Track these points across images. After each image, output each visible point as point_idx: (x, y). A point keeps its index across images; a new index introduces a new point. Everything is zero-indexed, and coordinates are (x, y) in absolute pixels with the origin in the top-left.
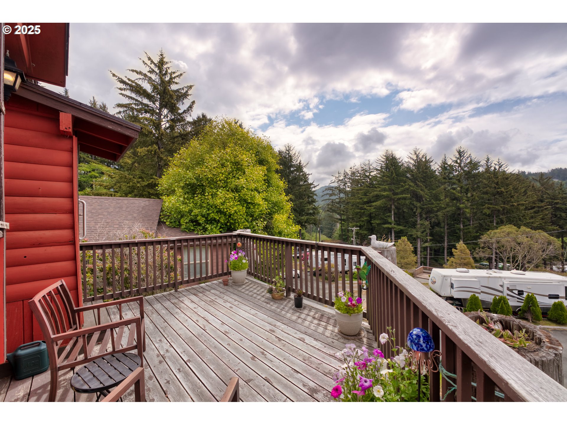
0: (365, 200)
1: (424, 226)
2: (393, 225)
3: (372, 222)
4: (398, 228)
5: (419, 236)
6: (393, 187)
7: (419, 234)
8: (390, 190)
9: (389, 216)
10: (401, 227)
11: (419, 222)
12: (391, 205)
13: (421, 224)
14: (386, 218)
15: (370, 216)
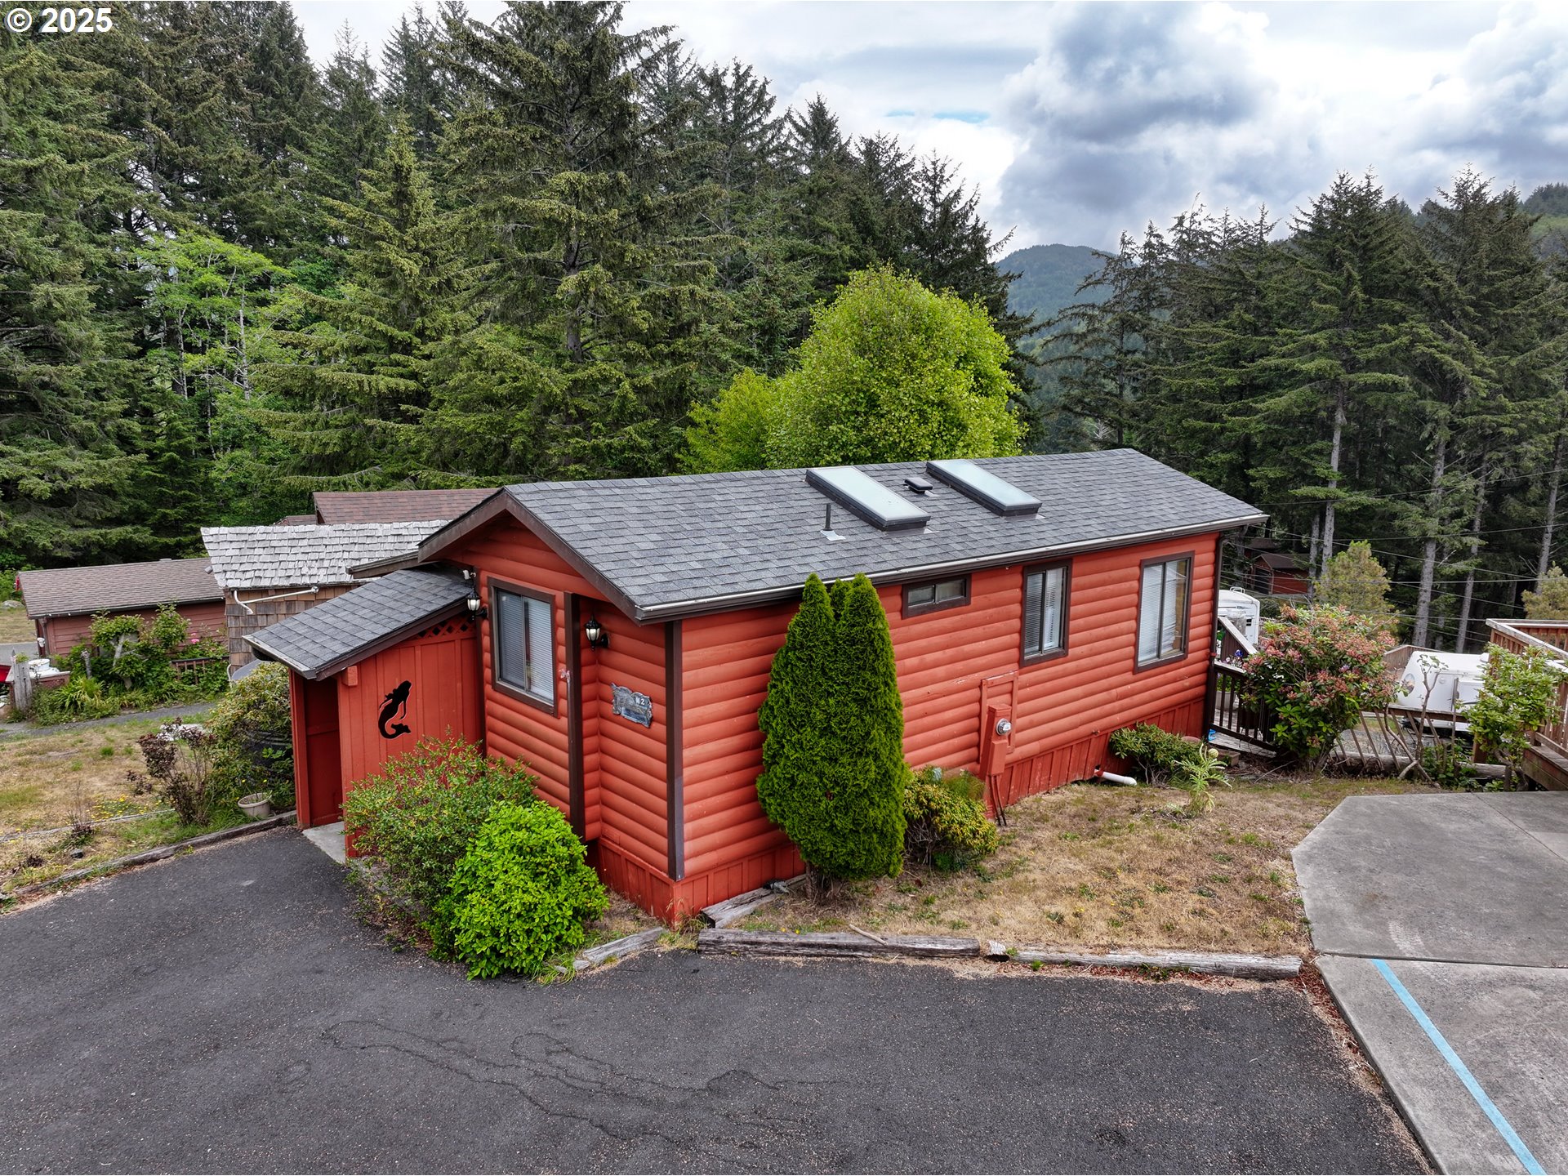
0: (1231, 381)
1: (1457, 497)
2: (1332, 487)
3: (1251, 472)
4: (1353, 499)
5: (1431, 534)
6: (1349, 336)
7: (1432, 525)
8: (1335, 348)
9: (1319, 452)
10: (1364, 498)
11: (1439, 477)
12: (1332, 411)
13: (1447, 489)
14: (1306, 460)
15: (1245, 446)
